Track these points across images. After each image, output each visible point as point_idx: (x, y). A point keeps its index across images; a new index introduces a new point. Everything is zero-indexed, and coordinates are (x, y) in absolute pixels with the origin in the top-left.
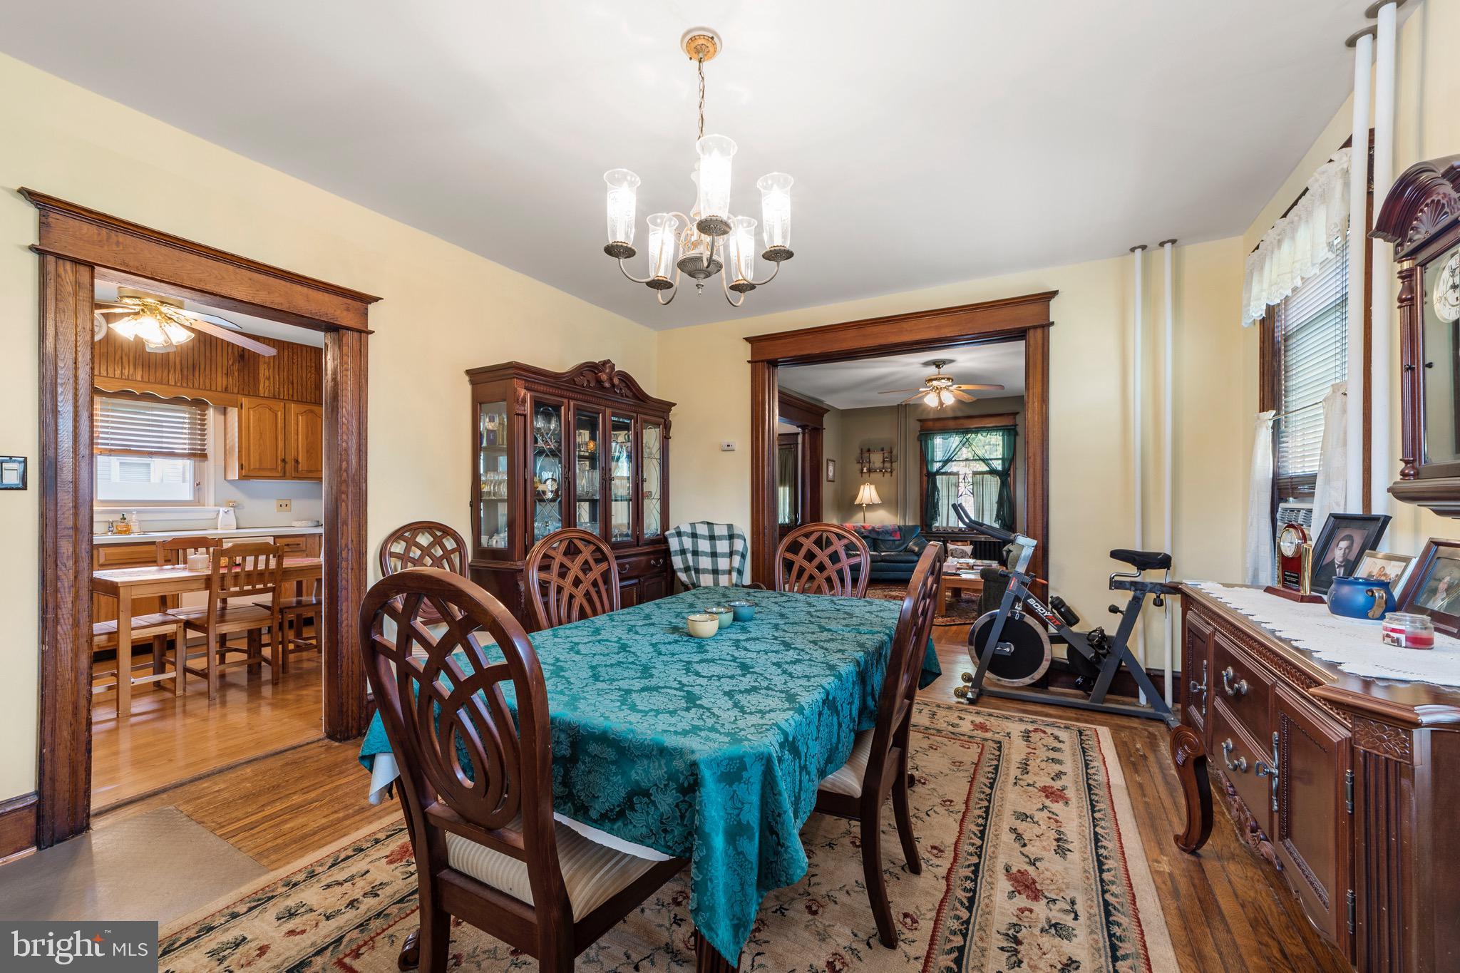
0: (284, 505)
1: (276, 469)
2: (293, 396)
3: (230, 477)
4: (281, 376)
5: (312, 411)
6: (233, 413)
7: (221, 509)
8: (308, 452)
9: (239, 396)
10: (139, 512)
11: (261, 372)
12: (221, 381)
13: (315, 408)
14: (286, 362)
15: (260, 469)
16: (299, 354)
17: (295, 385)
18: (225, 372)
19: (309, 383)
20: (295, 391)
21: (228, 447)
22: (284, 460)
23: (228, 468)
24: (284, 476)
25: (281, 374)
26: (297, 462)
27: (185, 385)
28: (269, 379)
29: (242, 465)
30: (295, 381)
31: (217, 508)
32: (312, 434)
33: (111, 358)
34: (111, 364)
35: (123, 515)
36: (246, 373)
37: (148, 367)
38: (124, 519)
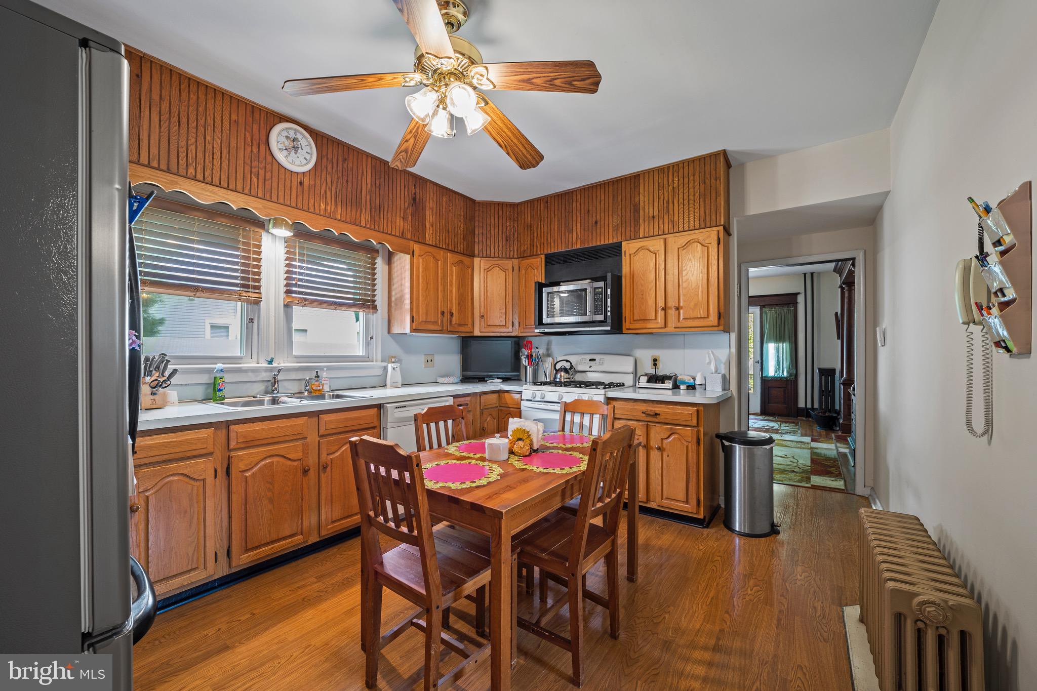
0: (429, 361)
1: (435, 323)
2: (448, 245)
3: (396, 330)
4: (441, 224)
5: (461, 262)
6: (403, 262)
7: (390, 366)
8: (459, 304)
9: (412, 242)
10: (329, 368)
11: (427, 217)
12: (399, 222)
13: (466, 260)
14: (444, 209)
15: (426, 322)
16: (454, 202)
17: (450, 234)
18: (402, 215)
19: (459, 232)
20: (450, 240)
21: (393, 299)
22: (443, 313)
23: (393, 321)
24: (441, 331)
25: (441, 221)
26: (452, 314)
27: (373, 227)
28: (432, 226)
29: (413, 317)
30: (450, 230)
31: (384, 364)
32: (462, 285)
33: (318, 191)
34: (318, 199)
35: (317, 372)
36: (417, 217)
37: (345, 205)
38: (318, 376)
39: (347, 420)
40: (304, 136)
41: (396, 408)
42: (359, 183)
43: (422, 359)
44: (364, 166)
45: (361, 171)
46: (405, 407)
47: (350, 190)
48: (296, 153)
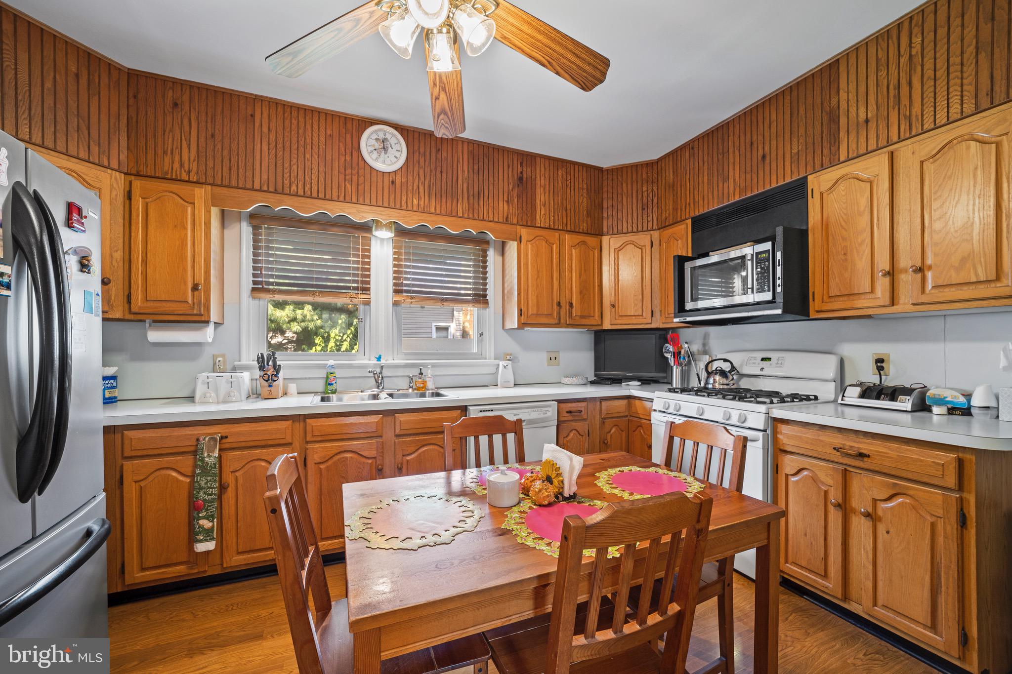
0: (553, 359)
1: (550, 315)
2: (566, 225)
3: (508, 326)
4: (556, 202)
5: (584, 243)
6: (512, 247)
7: (502, 363)
8: (581, 292)
9: (518, 227)
10: (434, 366)
11: (538, 197)
12: (503, 207)
13: (591, 241)
14: (560, 185)
15: (538, 315)
16: (572, 174)
17: (569, 211)
18: (506, 199)
19: (581, 208)
20: (569, 219)
21: (506, 291)
22: (559, 304)
23: (506, 316)
24: (558, 325)
25: (556, 198)
26: (571, 305)
27: (471, 216)
28: (545, 205)
29: (521, 310)
30: (569, 208)
31: (497, 361)
32: (585, 270)
33: (410, 188)
34: (410, 195)
35: (421, 369)
36: (524, 199)
37: (440, 197)
38: (421, 374)
39: (425, 421)
40: (393, 135)
41: (481, 411)
42: (455, 172)
43: (544, 356)
44: (460, 154)
45: (456, 159)
46: (492, 410)
47: (444, 180)
48: (386, 153)
